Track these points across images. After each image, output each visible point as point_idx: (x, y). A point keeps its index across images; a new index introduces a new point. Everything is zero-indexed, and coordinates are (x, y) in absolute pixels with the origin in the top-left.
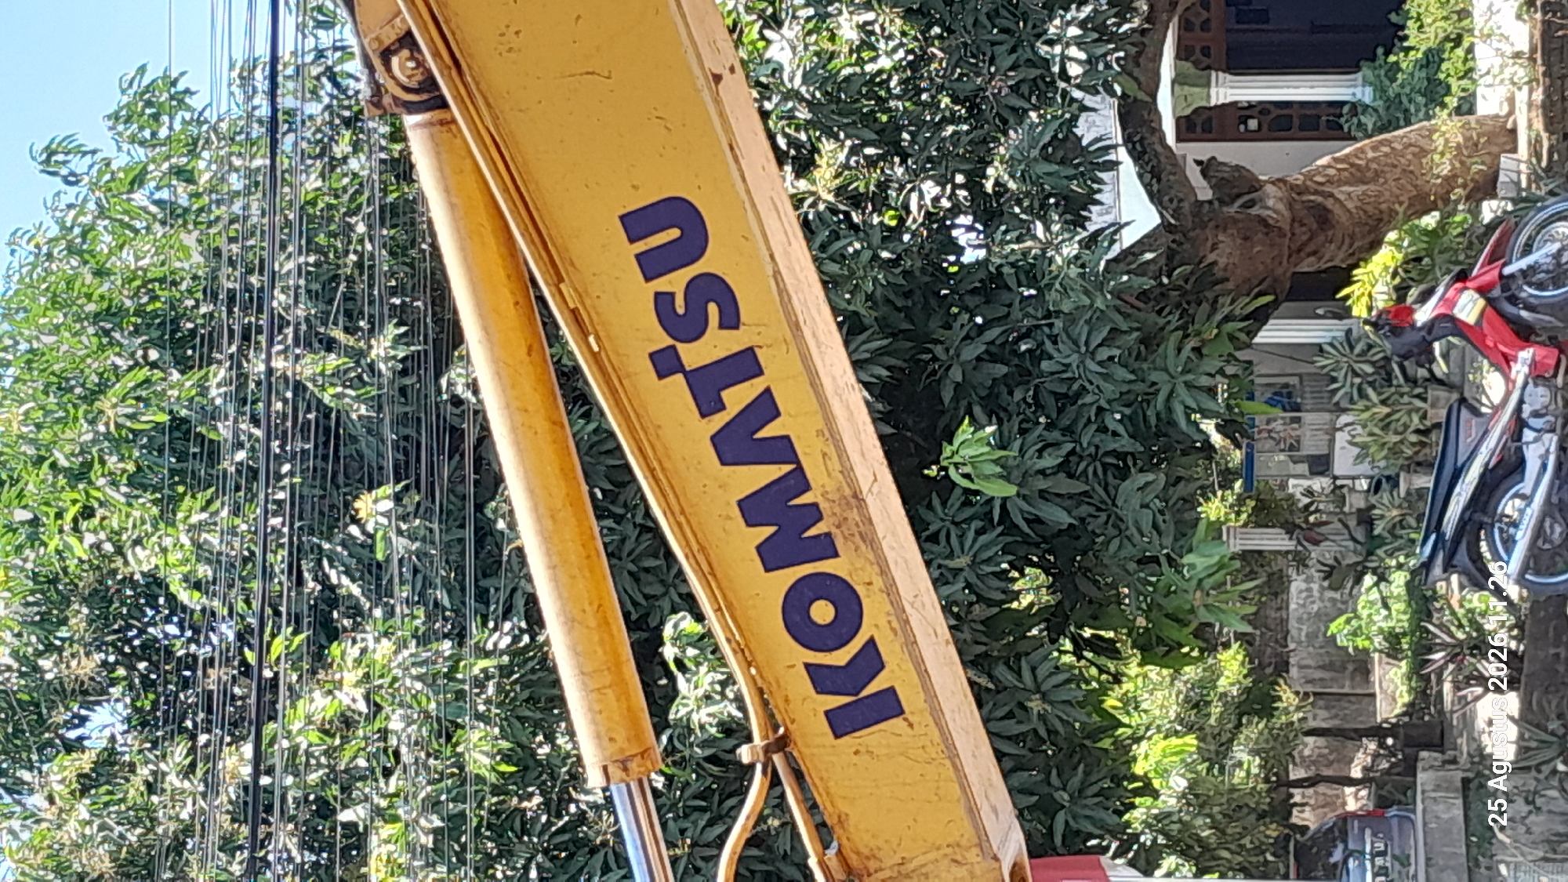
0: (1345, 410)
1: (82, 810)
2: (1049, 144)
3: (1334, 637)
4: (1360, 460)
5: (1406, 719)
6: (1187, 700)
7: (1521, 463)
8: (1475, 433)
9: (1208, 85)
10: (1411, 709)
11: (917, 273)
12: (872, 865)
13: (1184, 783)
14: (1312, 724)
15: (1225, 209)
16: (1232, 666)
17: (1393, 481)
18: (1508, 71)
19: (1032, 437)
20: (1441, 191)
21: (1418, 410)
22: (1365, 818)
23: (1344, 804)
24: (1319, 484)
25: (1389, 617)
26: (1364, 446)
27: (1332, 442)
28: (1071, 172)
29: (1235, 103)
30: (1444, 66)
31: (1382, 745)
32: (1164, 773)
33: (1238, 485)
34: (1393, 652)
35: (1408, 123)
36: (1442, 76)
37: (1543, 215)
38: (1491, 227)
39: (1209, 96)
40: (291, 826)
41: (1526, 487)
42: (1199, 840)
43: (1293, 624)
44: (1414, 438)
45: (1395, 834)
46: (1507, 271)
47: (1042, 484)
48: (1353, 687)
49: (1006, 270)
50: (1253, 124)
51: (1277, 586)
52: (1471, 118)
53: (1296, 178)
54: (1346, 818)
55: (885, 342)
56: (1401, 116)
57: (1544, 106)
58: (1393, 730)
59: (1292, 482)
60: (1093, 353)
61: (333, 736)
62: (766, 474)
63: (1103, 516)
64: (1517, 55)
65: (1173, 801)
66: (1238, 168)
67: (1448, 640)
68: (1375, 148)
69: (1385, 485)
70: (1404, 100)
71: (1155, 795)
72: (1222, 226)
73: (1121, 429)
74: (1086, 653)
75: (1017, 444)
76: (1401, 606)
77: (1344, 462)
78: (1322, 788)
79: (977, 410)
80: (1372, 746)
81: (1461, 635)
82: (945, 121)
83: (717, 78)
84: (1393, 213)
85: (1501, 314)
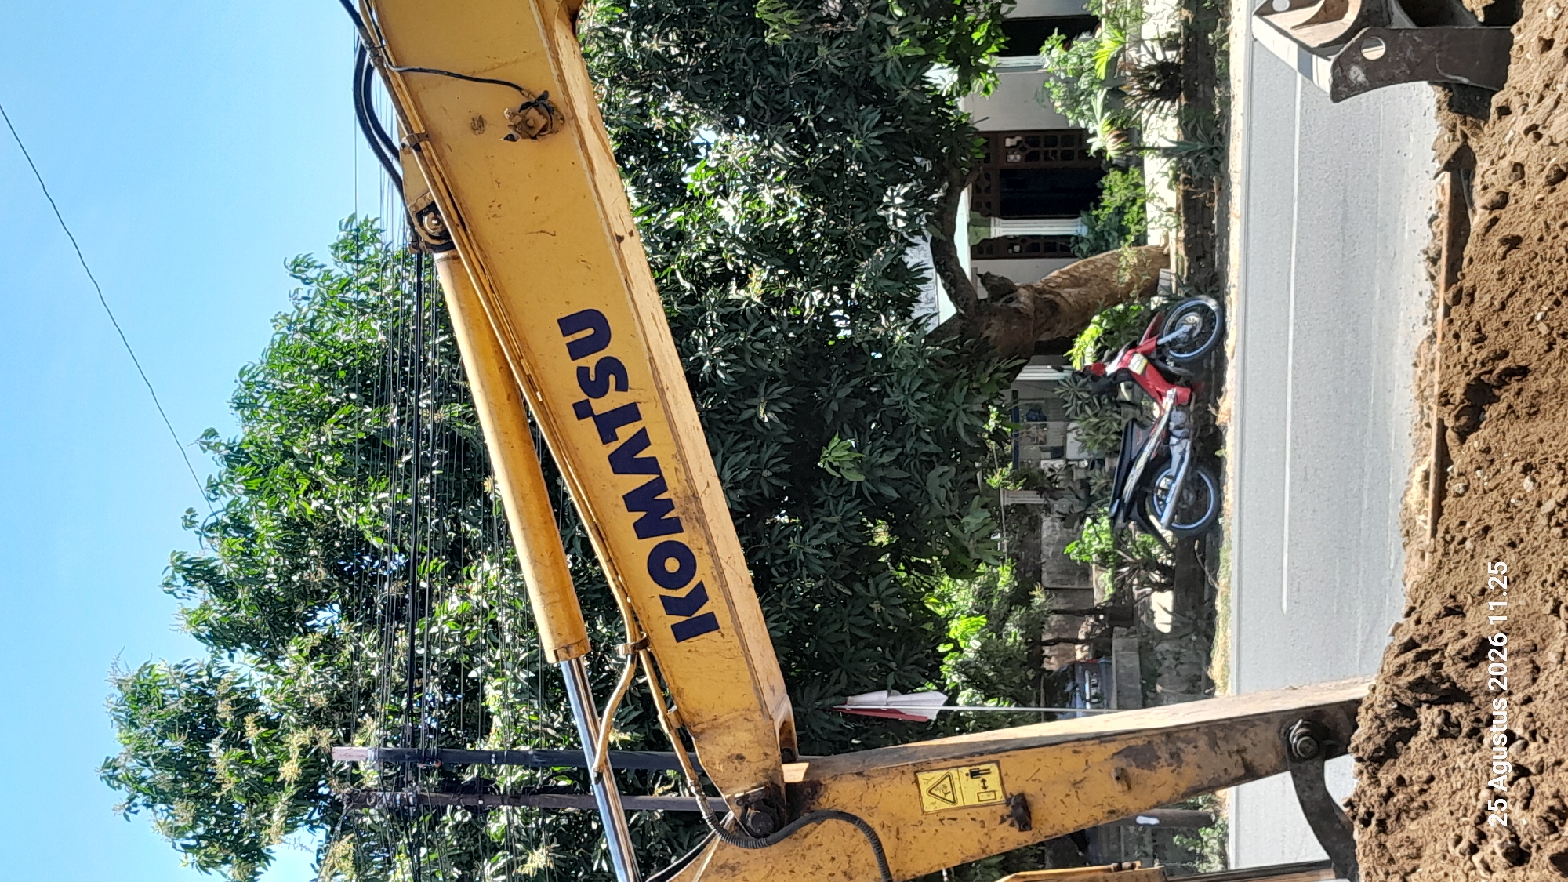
0: (1073, 420)
1: (309, 670)
2: (888, 267)
3: (1068, 555)
4: (1081, 450)
5: (1111, 604)
6: (980, 594)
7: (1169, 456)
8: (1141, 439)
9: (989, 226)
10: (1114, 598)
11: (810, 346)
12: (697, 720)
13: (979, 644)
14: (1056, 607)
15: (994, 303)
16: (1005, 577)
17: (1102, 462)
18: (1163, 221)
19: (878, 443)
20: (1125, 291)
21: (1116, 420)
22: (1085, 664)
23: (1075, 654)
24: (1058, 464)
25: (1100, 542)
26: (1084, 442)
27: (1065, 439)
28: (901, 285)
29: (1005, 237)
30: (1126, 217)
31: (1097, 619)
32: (966, 638)
33: (1010, 465)
34: (1103, 563)
35: (1108, 249)
36: (1124, 223)
37: (1181, 309)
38: (1154, 313)
39: (990, 232)
40: (437, 680)
41: (1172, 471)
42: (987, 678)
43: (1044, 547)
44: (1114, 437)
45: (1103, 672)
46: (1160, 342)
47: (881, 473)
48: (1080, 584)
49: (863, 345)
50: (1017, 248)
51: (1035, 525)
52: (1142, 248)
53: (1038, 284)
54: (1074, 665)
55: (789, 388)
56: (1103, 243)
57: (1185, 240)
58: (1103, 611)
59: (1043, 462)
60: (913, 395)
61: (464, 624)
62: (640, 480)
63: (919, 492)
64: (1169, 210)
65: (971, 655)
66: (1003, 278)
67: (1130, 559)
68: (1085, 266)
69: (1097, 465)
70: (1106, 234)
71: (961, 651)
72: (993, 314)
73: (929, 439)
74: (913, 571)
75: (868, 448)
76: (1108, 536)
77: (1072, 451)
78: (1061, 645)
79: (846, 427)
80: (1092, 620)
81: (1138, 557)
82: (827, 253)
83: (620, 239)
84: (1096, 305)
85: (1157, 368)
